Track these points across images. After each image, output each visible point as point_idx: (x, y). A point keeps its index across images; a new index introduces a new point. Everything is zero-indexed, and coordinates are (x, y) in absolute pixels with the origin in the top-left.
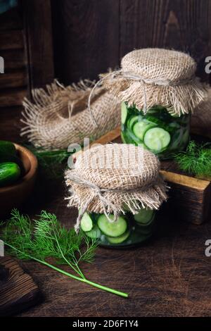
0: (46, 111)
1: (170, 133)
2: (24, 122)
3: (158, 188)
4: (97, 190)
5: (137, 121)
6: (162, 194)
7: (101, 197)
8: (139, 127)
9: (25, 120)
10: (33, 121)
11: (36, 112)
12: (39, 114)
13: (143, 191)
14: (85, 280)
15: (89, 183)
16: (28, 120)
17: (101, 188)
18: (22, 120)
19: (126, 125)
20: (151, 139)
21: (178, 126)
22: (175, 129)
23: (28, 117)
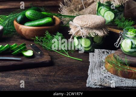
0: (69, 9)
1: (114, 14)
2: (60, 13)
3: (104, 29)
4: (80, 28)
5: (101, 9)
6: (105, 32)
7: (81, 30)
8: (102, 11)
9: (60, 12)
10: (63, 13)
11: (65, 9)
12: (66, 10)
13: (97, 29)
14: (69, 56)
15: (77, 25)
16: (62, 12)
17: (81, 27)
18: (59, 12)
19: (98, 11)
20: (107, 16)
21: (118, 11)
22: (117, 12)
23: (62, 11)
